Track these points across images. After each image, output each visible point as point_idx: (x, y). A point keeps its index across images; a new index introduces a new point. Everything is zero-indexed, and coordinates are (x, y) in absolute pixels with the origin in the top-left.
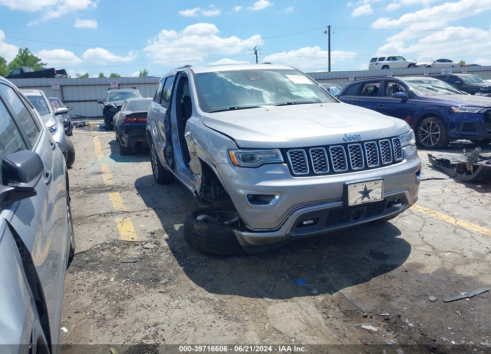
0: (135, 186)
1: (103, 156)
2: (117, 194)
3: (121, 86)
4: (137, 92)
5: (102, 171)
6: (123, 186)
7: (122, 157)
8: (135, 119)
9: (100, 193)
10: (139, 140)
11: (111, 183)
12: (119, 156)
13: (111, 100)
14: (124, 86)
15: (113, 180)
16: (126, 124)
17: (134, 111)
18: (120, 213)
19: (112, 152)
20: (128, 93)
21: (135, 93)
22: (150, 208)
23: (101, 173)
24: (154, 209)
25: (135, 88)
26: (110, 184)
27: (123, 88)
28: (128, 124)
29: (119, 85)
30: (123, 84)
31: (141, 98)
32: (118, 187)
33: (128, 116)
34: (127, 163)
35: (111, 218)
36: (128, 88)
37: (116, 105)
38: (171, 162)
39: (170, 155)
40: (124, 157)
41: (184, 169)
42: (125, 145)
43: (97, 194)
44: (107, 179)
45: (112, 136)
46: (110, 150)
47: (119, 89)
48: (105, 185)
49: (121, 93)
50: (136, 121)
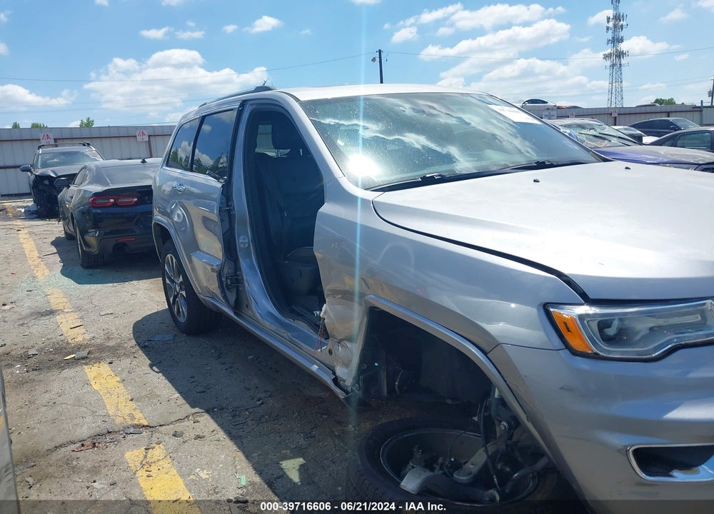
0: (138, 344)
1: (47, 272)
2: (104, 368)
3: (59, 142)
4: (91, 151)
5: (54, 308)
6: (111, 343)
7: (87, 272)
8: (112, 200)
9: (63, 368)
10: (122, 240)
11: (80, 336)
12: (79, 269)
13: (45, 165)
14: (65, 141)
15: (81, 330)
16: (94, 211)
17: (108, 185)
18: (132, 430)
19: (62, 261)
20: (76, 153)
21: (88, 153)
22: (197, 410)
23: (51, 313)
24: (207, 411)
25: (88, 144)
26: (79, 339)
27: (64, 145)
28: (99, 211)
29: (55, 140)
30: (63, 139)
31: (101, 161)
32: (101, 348)
33: (97, 195)
34: (100, 286)
35: (111, 452)
36: (73, 145)
37: (55, 173)
38: (232, 298)
39: (232, 283)
40: (91, 271)
41: (272, 314)
42: (95, 250)
43: (55, 372)
44: (69, 328)
45: (55, 228)
46: (57, 258)
47: (57, 146)
48: (68, 343)
49: (64, 154)
50: (115, 205)
